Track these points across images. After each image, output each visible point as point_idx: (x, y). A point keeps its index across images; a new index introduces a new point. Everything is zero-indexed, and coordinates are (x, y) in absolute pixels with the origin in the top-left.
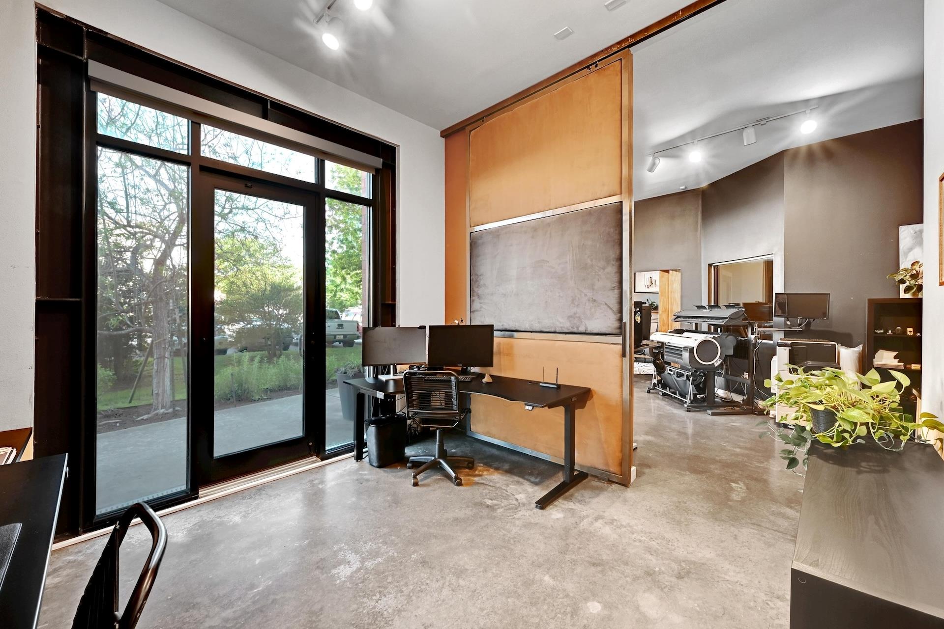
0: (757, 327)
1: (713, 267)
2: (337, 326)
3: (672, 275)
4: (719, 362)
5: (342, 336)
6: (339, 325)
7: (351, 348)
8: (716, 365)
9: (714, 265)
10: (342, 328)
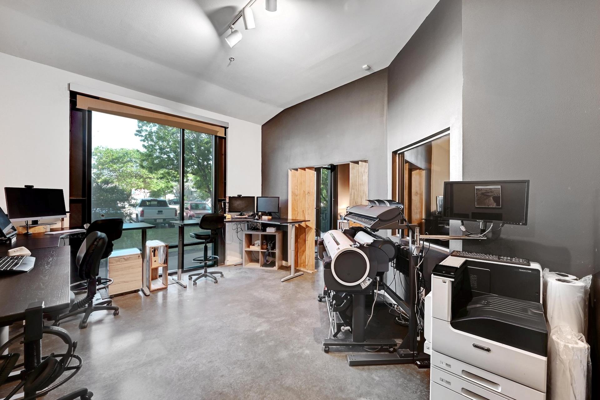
0: (418, 234)
1: (397, 155)
2: (157, 212)
3: (362, 166)
4: (368, 283)
5: (162, 220)
6: (159, 212)
7: (174, 228)
8: (364, 286)
9: (399, 152)
10: (161, 214)
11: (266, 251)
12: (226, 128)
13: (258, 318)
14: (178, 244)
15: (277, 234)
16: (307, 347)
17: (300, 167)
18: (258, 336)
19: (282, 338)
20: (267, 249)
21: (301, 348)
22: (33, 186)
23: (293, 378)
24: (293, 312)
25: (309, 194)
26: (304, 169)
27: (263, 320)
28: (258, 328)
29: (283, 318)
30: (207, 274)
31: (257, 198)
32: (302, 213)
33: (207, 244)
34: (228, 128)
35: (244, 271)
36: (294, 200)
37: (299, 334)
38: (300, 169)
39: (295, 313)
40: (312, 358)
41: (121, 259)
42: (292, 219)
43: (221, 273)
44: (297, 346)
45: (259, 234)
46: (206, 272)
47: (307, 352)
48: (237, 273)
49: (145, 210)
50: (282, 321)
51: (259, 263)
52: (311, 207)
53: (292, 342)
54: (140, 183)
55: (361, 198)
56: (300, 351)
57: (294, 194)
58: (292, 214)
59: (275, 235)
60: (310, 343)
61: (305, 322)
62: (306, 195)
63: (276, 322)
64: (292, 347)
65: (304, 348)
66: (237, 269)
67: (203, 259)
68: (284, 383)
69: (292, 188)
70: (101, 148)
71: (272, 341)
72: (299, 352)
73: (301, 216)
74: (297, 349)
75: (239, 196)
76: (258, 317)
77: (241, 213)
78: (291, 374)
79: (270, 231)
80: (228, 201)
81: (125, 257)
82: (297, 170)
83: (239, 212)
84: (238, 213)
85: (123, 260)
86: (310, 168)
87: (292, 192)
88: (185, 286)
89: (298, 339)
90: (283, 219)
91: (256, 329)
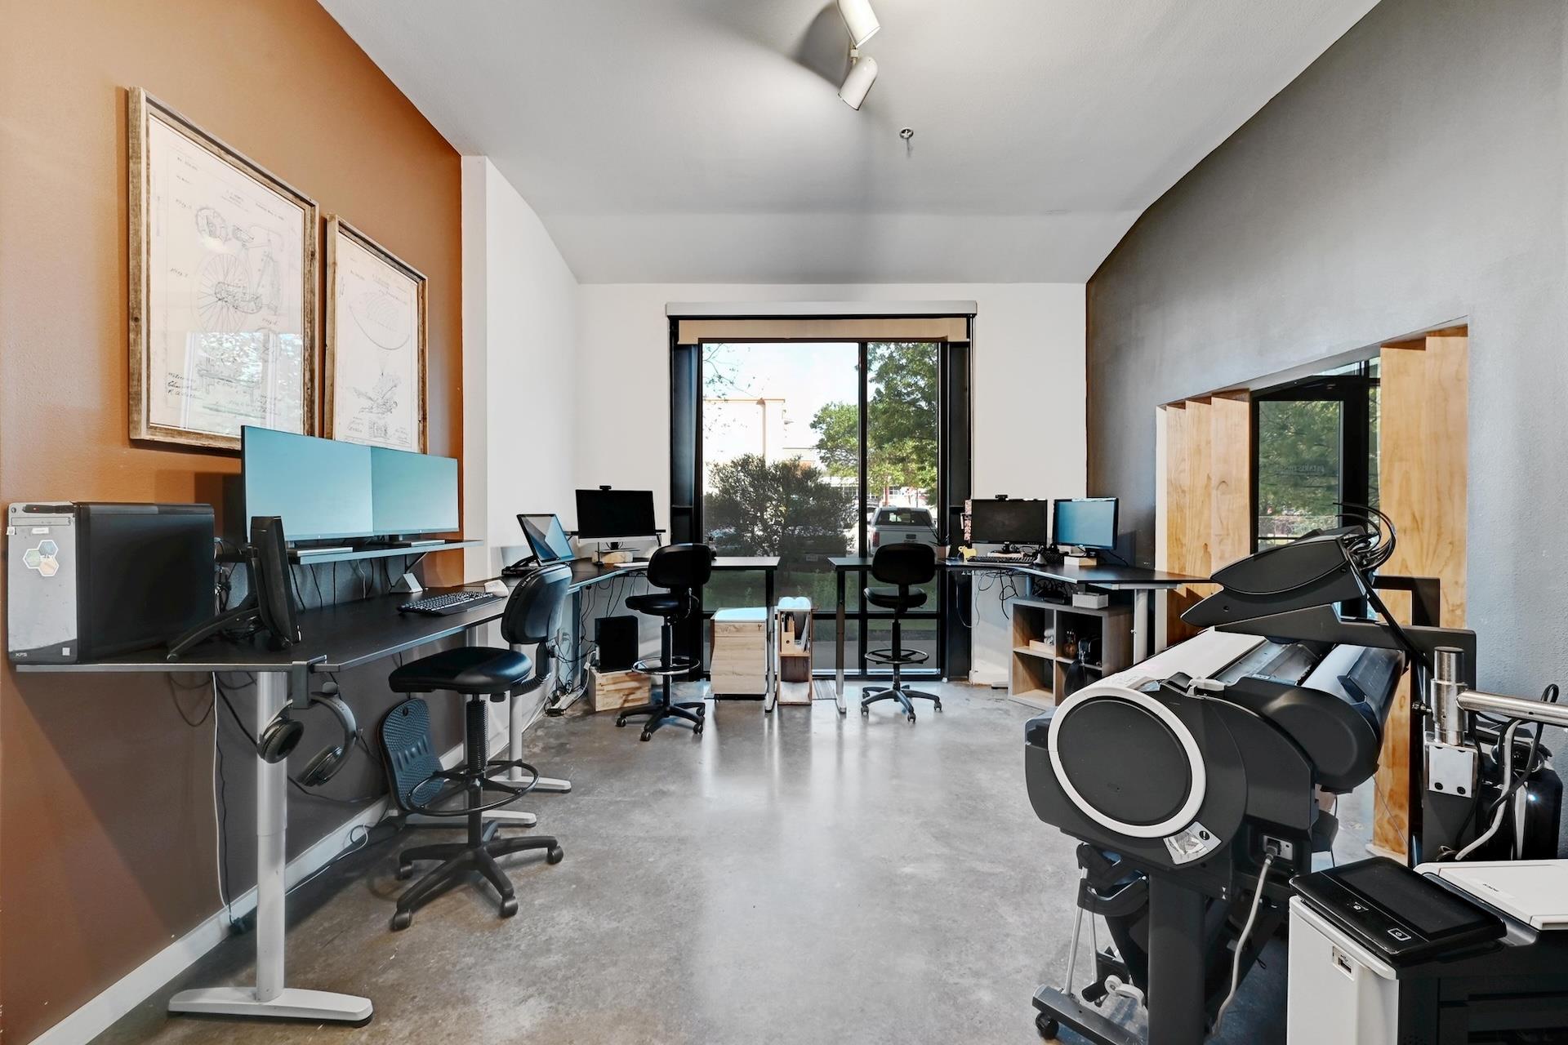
3: (1443, 356)
4: (1201, 848)
8: (1179, 855)
11: (1070, 662)
12: (969, 317)
13: (934, 839)
14: (857, 610)
15: (1104, 615)
16: (995, 982)
17: (1190, 396)
18: (895, 884)
19: (949, 919)
20: (1075, 657)
21: (977, 974)
22: (610, 487)
23: (881, 1038)
24: (1044, 865)
25: (1224, 485)
26: (1205, 399)
27: (946, 851)
28: (912, 865)
29: (999, 869)
30: (898, 693)
31: (1057, 502)
32: (1201, 553)
33: (900, 621)
34: (974, 315)
35: (1004, 707)
36: (1177, 509)
37: (1007, 935)
38: (1195, 399)
39: (1050, 869)
40: (980, 1022)
41: (730, 626)
42: (1168, 573)
43: (936, 699)
44: (971, 965)
45: (1053, 611)
46: (897, 687)
47: (986, 996)
48: (984, 708)
49: (881, 533)
50: (991, 874)
51: (1052, 692)
52: (1231, 532)
53: (968, 945)
54: (896, 473)
55: (1439, 499)
56: (968, 982)
57: (1175, 487)
58: (1169, 556)
59: (1100, 618)
60: (1019, 977)
61: (1059, 911)
62: (1214, 492)
63: (972, 871)
64: (952, 959)
65: (985, 982)
66: (989, 700)
67: (890, 653)
68: (849, 1034)
69: (1169, 470)
70: (832, 408)
71: (915, 912)
72: (960, 981)
73: (1199, 562)
74: (961, 972)
75: (1002, 499)
76: (934, 837)
77: (1007, 546)
78: (884, 1026)
79: (1085, 603)
80: (970, 513)
81: (736, 624)
82: (1181, 405)
83: (1003, 543)
84: (1000, 547)
85: (732, 628)
86: (1228, 393)
87: (1169, 481)
88: (843, 711)
89: (991, 947)
90: (1139, 568)
91: (905, 867)
